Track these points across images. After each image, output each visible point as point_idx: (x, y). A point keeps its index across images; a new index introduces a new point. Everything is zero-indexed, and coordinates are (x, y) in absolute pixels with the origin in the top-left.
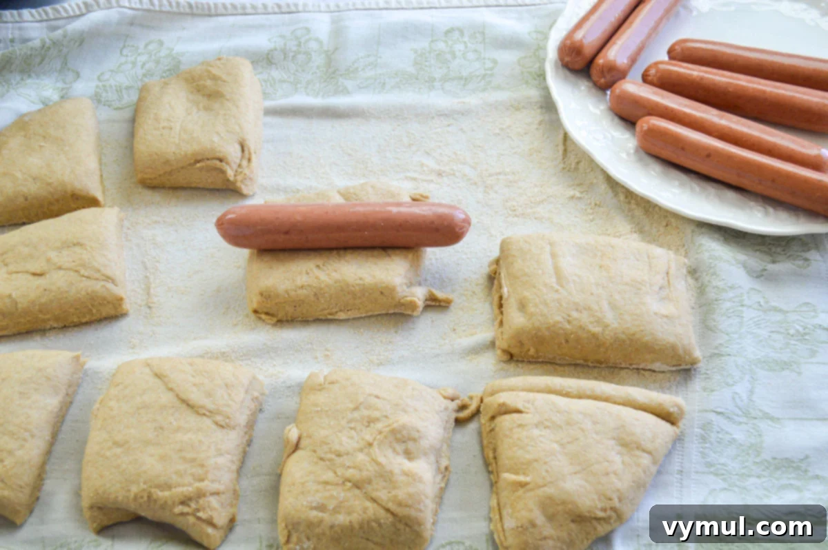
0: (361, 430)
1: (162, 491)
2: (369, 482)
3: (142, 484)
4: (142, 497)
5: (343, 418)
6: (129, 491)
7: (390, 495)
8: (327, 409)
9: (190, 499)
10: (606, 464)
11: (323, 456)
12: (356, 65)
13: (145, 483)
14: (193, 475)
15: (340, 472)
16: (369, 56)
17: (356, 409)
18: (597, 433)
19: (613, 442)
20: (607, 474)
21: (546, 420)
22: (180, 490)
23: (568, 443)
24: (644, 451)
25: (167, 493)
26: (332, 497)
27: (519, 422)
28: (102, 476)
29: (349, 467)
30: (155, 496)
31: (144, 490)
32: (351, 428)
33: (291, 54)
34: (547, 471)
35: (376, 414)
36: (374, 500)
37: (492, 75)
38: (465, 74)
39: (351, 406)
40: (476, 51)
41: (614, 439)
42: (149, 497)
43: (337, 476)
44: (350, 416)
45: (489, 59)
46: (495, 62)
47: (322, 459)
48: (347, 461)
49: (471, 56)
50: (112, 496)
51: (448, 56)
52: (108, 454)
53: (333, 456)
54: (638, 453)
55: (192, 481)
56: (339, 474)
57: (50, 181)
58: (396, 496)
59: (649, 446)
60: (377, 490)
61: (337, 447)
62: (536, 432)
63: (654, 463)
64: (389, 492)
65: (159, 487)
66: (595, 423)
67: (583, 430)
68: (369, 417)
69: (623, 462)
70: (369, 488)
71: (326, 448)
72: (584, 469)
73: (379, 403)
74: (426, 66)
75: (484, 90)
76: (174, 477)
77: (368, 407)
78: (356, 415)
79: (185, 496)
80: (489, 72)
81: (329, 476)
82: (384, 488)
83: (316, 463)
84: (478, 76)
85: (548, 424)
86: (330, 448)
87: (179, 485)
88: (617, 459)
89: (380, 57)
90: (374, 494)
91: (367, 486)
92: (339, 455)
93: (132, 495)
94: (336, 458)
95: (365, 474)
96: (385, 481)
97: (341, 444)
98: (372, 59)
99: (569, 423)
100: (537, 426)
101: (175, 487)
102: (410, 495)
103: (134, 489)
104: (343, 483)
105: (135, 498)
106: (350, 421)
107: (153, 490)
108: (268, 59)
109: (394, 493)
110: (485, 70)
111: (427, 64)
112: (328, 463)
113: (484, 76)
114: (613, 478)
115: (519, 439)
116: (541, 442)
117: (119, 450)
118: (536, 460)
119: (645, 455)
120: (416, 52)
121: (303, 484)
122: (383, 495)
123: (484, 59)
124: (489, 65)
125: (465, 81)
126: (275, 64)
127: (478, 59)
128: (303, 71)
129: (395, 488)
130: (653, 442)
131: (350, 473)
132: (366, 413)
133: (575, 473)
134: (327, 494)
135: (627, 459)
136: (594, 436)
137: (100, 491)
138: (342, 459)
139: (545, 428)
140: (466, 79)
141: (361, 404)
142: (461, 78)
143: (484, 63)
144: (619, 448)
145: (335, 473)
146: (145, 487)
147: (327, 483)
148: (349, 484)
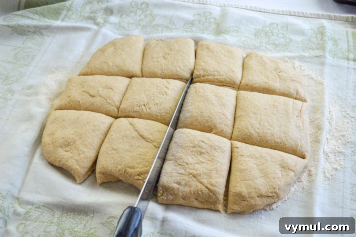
0: (197, 156)
1: (130, 169)
2: (200, 175)
3: (122, 166)
4: (122, 171)
5: (188, 150)
6: (117, 168)
7: (208, 181)
8: (181, 145)
9: (142, 174)
10: (275, 174)
11: (180, 163)
12: (229, 29)
13: (124, 165)
14: (144, 164)
15: (187, 170)
16: (235, 27)
17: (194, 147)
18: (272, 162)
19: (278, 166)
20: (275, 178)
21: (252, 155)
22: (137, 170)
23: (260, 165)
24: (291, 170)
25: (132, 170)
26: (184, 179)
27: (241, 154)
28: (106, 161)
29: (192, 169)
30: (127, 171)
31: (123, 168)
32: (193, 155)
33: (202, 22)
34: (250, 175)
35: (203, 151)
36: (201, 183)
37: (289, 45)
38: (276, 43)
39: (192, 145)
40: (283, 34)
41: (279, 165)
42: (125, 171)
43: (186, 172)
44: (191, 149)
45: (288, 38)
46: (291, 40)
47: (180, 165)
48: (191, 167)
49: (280, 35)
50: (110, 169)
51: (270, 34)
52: (110, 152)
53: (184, 164)
54: (289, 171)
55: (143, 167)
56: (187, 171)
57: (123, 69)
58: (210, 182)
59: (293, 168)
60: (203, 179)
61: (186, 161)
62: (247, 159)
63: (295, 176)
64: (208, 180)
65: (130, 167)
66: (272, 158)
67: (266, 160)
68: (200, 151)
69: (282, 175)
70: (199, 178)
71: (181, 161)
72: (265, 176)
73: (204, 145)
74: (260, 37)
75: (285, 51)
76: (136, 164)
77: (200, 147)
78: (194, 149)
79: (140, 172)
80: (287, 44)
81: (183, 171)
82: (206, 178)
83: (177, 166)
84: (283, 45)
85: (253, 156)
86: (183, 161)
87: (138, 168)
88: (279, 173)
89: (240, 29)
90: (201, 180)
91: (198, 177)
92: (187, 164)
93: (118, 170)
94: (186, 165)
95: (198, 172)
96: (207, 176)
97: (188, 160)
98: (236, 29)
99: (261, 157)
100: (248, 156)
101: (136, 168)
102: (217, 182)
103: (119, 167)
104: (189, 175)
105: (119, 171)
106: (192, 152)
107: (127, 168)
108: (192, 23)
109: (210, 180)
110: (286, 43)
111: (260, 36)
112: (182, 166)
113: (285, 45)
114: (277, 180)
115: (240, 160)
116: (249, 163)
117: (114, 152)
118: (246, 170)
119: (291, 172)
120: (256, 30)
121: (171, 173)
122: (205, 181)
123: (286, 38)
124: (288, 41)
125: (276, 46)
126: (194, 25)
127: (283, 37)
128: (206, 30)
129: (210, 178)
130: (295, 167)
131: (191, 171)
132: (199, 149)
133: (262, 177)
134: (181, 178)
135: (284, 173)
136: (271, 163)
137: (105, 166)
138: (188, 166)
139: (251, 158)
140: (277, 45)
141: (196, 145)
142: (274, 44)
143: (286, 40)
144: (281, 169)
145: (185, 171)
146: (124, 167)
147: (181, 174)
148: (191, 176)
